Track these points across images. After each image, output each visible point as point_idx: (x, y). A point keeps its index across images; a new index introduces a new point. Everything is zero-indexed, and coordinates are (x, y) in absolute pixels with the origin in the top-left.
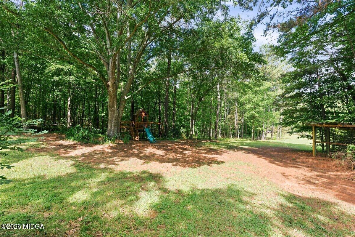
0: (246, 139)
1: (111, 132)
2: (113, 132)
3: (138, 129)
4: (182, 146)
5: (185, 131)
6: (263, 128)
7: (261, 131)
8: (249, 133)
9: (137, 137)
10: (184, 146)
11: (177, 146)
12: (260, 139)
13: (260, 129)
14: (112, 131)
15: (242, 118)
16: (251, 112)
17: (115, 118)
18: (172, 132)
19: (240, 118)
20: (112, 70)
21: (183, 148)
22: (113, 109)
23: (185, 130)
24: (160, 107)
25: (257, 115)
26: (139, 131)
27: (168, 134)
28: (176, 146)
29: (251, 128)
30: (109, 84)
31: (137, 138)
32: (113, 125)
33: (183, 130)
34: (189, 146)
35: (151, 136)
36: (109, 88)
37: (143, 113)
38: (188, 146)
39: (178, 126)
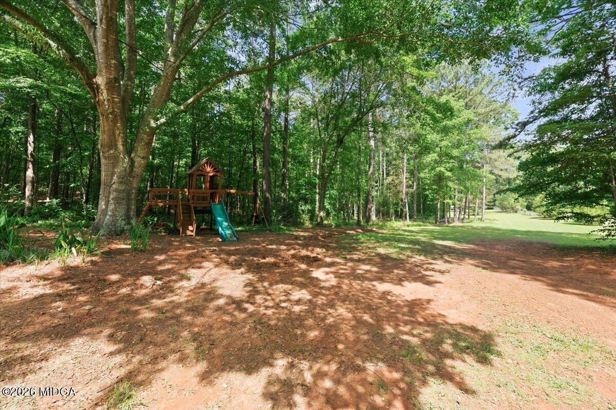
0: (423, 222)
1: (105, 215)
2: (113, 216)
3: (195, 208)
4: (304, 252)
5: (308, 210)
6: (456, 201)
9: (191, 228)
10: (310, 248)
11: (292, 252)
12: (449, 222)
13: (450, 202)
14: (109, 213)
15: (413, 183)
16: (438, 169)
17: (119, 177)
18: (279, 212)
19: (410, 182)
20: (105, 41)
21: (308, 257)
22: (112, 152)
23: (308, 207)
24: (255, 162)
25: (448, 174)
26: (197, 212)
27: (270, 217)
28: (289, 250)
30: (99, 82)
31: (191, 230)
32: (111, 197)
33: (303, 208)
34: (324, 250)
35: (225, 224)
36: (98, 92)
37: (209, 169)
38: (318, 250)
39: (292, 198)
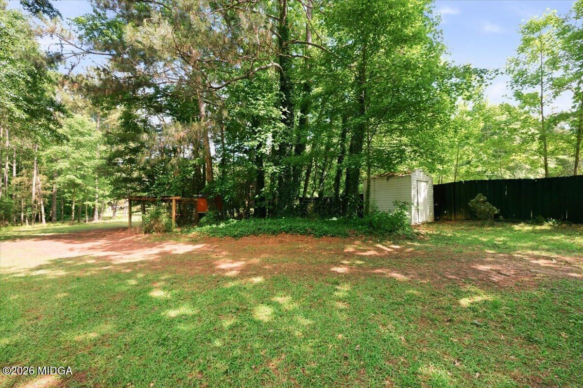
0: (62, 222)
6: (96, 203)
7: (92, 207)
8: (68, 212)
12: (92, 220)
13: (90, 204)
16: (68, 177)
25: (79, 181)
29: (71, 202)
